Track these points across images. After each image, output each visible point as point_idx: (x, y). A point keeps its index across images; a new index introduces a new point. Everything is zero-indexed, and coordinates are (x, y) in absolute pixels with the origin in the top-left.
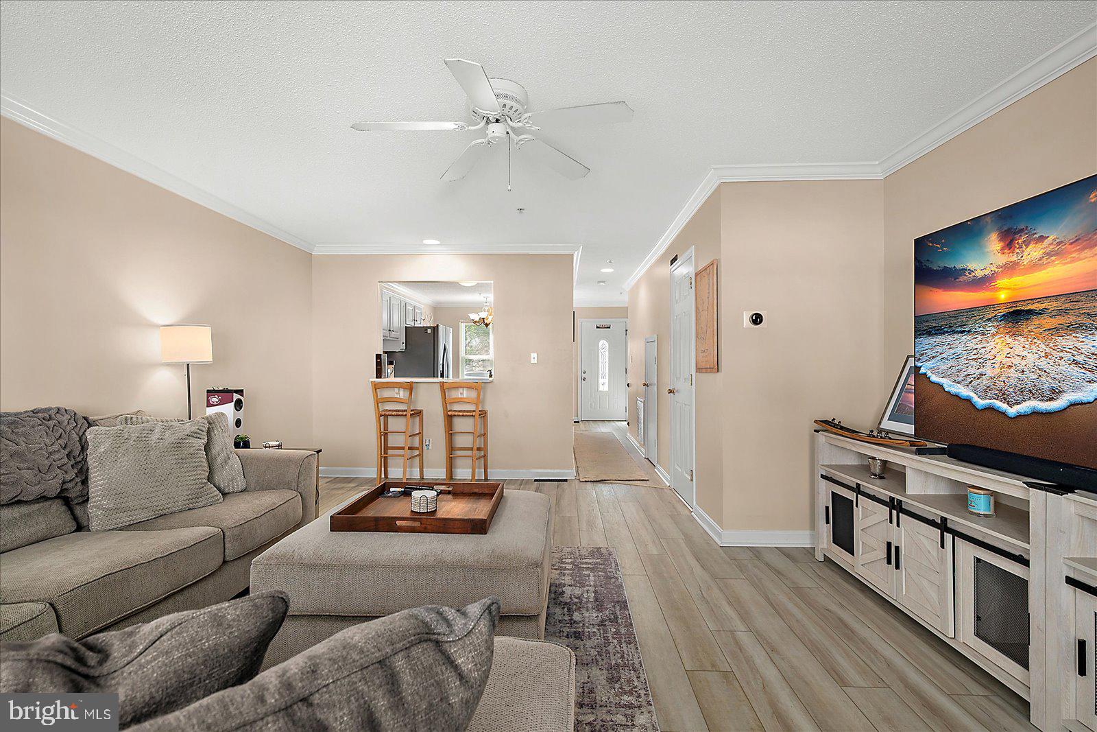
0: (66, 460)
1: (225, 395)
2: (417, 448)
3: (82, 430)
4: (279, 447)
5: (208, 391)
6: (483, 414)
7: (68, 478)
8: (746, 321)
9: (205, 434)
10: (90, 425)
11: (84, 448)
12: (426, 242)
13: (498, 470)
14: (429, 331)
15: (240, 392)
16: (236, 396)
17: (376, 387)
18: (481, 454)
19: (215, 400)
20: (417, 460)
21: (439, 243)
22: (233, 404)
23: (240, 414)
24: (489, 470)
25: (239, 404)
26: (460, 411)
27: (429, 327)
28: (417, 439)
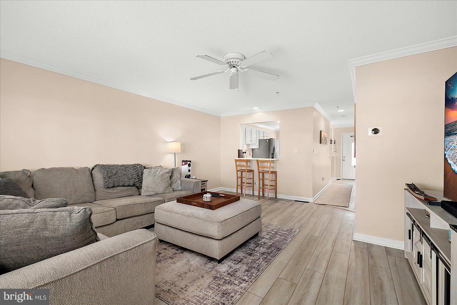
0: (137, 177)
1: (185, 162)
2: (251, 184)
3: (143, 170)
4: (195, 178)
5: (182, 161)
6: (275, 173)
7: (136, 181)
8: (370, 133)
9: (171, 173)
10: (145, 169)
11: (142, 174)
12: (254, 108)
13: (281, 195)
14: (267, 141)
15: (190, 161)
16: (189, 163)
17: (236, 161)
18: (275, 188)
19: (183, 164)
20: (252, 188)
21: (259, 108)
22: (187, 165)
23: (190, 168)
24: (277, 195)
25: (189, 165)
26: (266, 171)
27: (267, 139)
28: (252, 180)
